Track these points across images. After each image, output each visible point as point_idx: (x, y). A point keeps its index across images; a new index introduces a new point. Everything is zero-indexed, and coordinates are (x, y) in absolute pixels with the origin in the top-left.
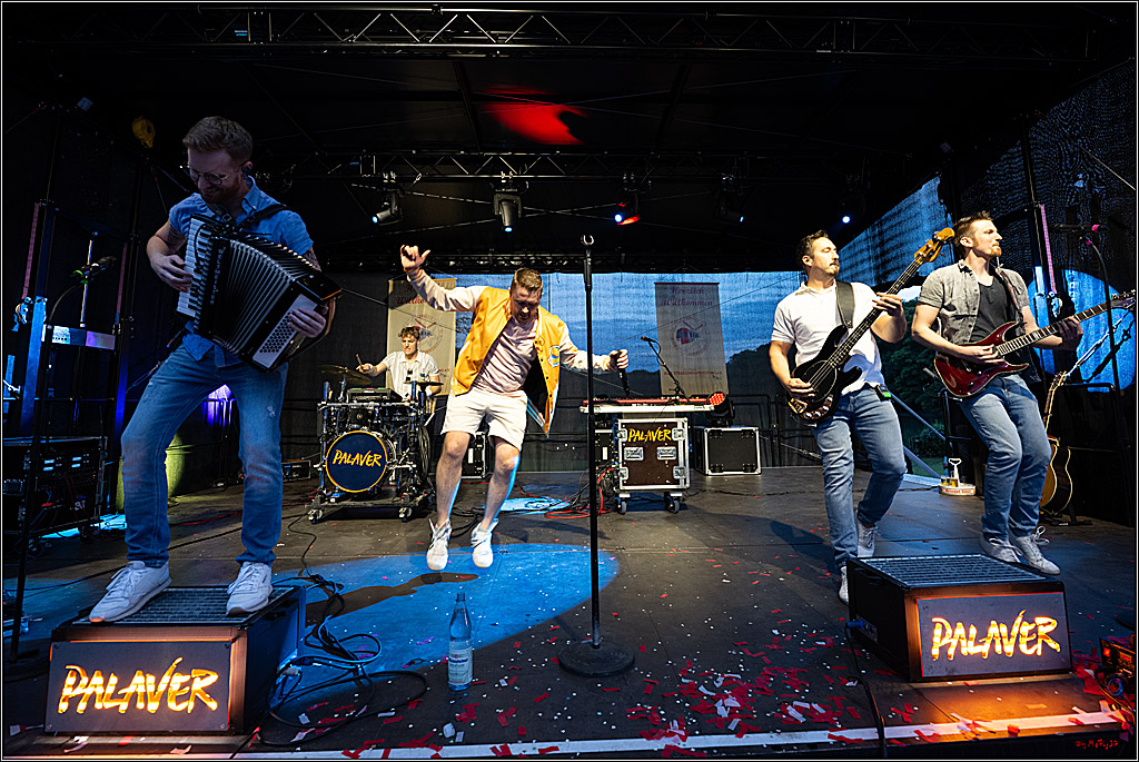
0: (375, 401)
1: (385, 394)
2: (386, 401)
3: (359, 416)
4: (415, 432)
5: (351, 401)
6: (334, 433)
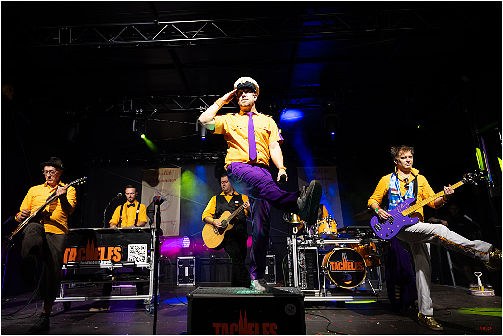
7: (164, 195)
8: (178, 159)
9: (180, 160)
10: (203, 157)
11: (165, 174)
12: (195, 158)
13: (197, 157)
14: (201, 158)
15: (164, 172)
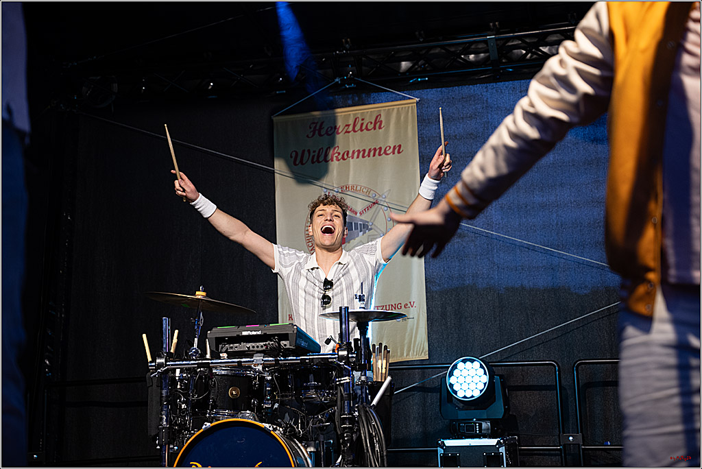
0: (265, 353)
1: (285, 337)
2: (287, 353)
3: (233, 392)
4: (352, 420)
5: (215, 355)
6: (183, 427)
7: (359, 208)
8: (405, 65)
9: (409, 70)
10: (504, 50)
11: (358, 126)
12: (472, 57)
13: (476, 53)
14: (494, 55)
15: (351, 122)
